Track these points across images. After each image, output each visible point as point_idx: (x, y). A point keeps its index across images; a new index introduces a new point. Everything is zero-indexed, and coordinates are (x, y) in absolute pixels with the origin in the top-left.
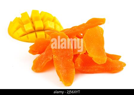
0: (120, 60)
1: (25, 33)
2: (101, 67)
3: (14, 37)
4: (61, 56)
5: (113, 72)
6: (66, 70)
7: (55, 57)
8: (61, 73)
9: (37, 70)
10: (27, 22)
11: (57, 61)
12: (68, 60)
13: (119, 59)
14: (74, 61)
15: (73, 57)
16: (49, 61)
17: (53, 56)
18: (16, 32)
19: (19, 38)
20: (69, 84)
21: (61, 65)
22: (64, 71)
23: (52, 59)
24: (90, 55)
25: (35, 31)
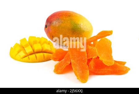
0: (126, 65)
1: (26, 55)
2: (110, 69)
3: (16, 60)
4: (77, 61)
5: (120, 74)
6: (81, 71)
7: (72, 61)
8: (77, 73)
9: (58, 72)
10: (27, 46)
11: (74, 64)
12: (83, 64)
13: (124, 64)
14: (88, 64)
15: (87, 61)
16: (68, 64)
17: (70, 61)
18: (18, 55)
19: (21, 60)
20: (84, 81)
21: (78, 67)
22: (80, 72)
23: (70, 63)
24: (101, 59)
25: (34, 53)
